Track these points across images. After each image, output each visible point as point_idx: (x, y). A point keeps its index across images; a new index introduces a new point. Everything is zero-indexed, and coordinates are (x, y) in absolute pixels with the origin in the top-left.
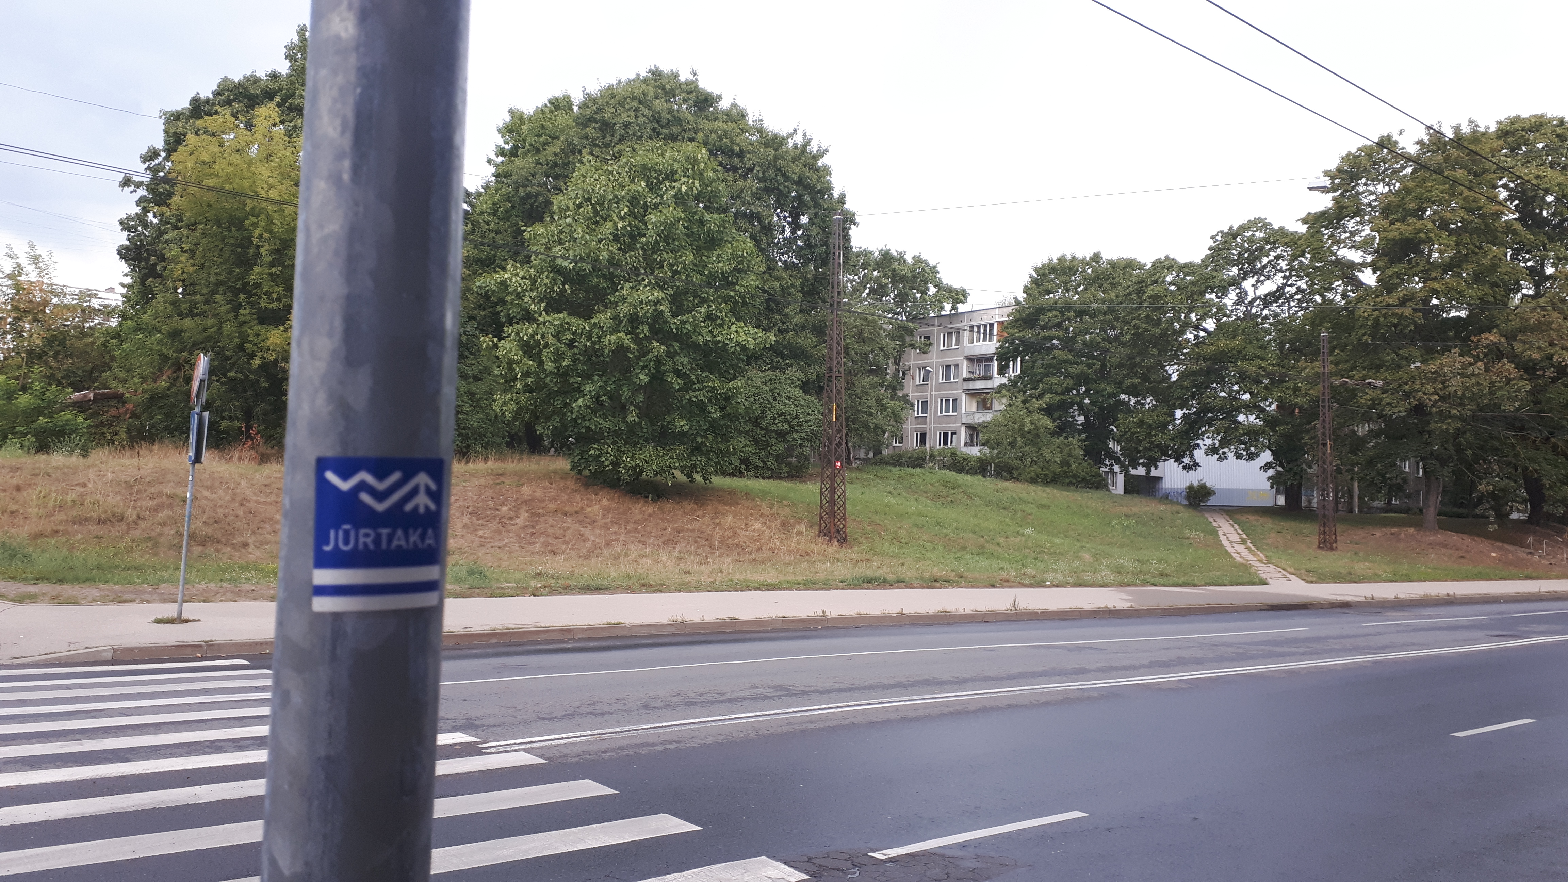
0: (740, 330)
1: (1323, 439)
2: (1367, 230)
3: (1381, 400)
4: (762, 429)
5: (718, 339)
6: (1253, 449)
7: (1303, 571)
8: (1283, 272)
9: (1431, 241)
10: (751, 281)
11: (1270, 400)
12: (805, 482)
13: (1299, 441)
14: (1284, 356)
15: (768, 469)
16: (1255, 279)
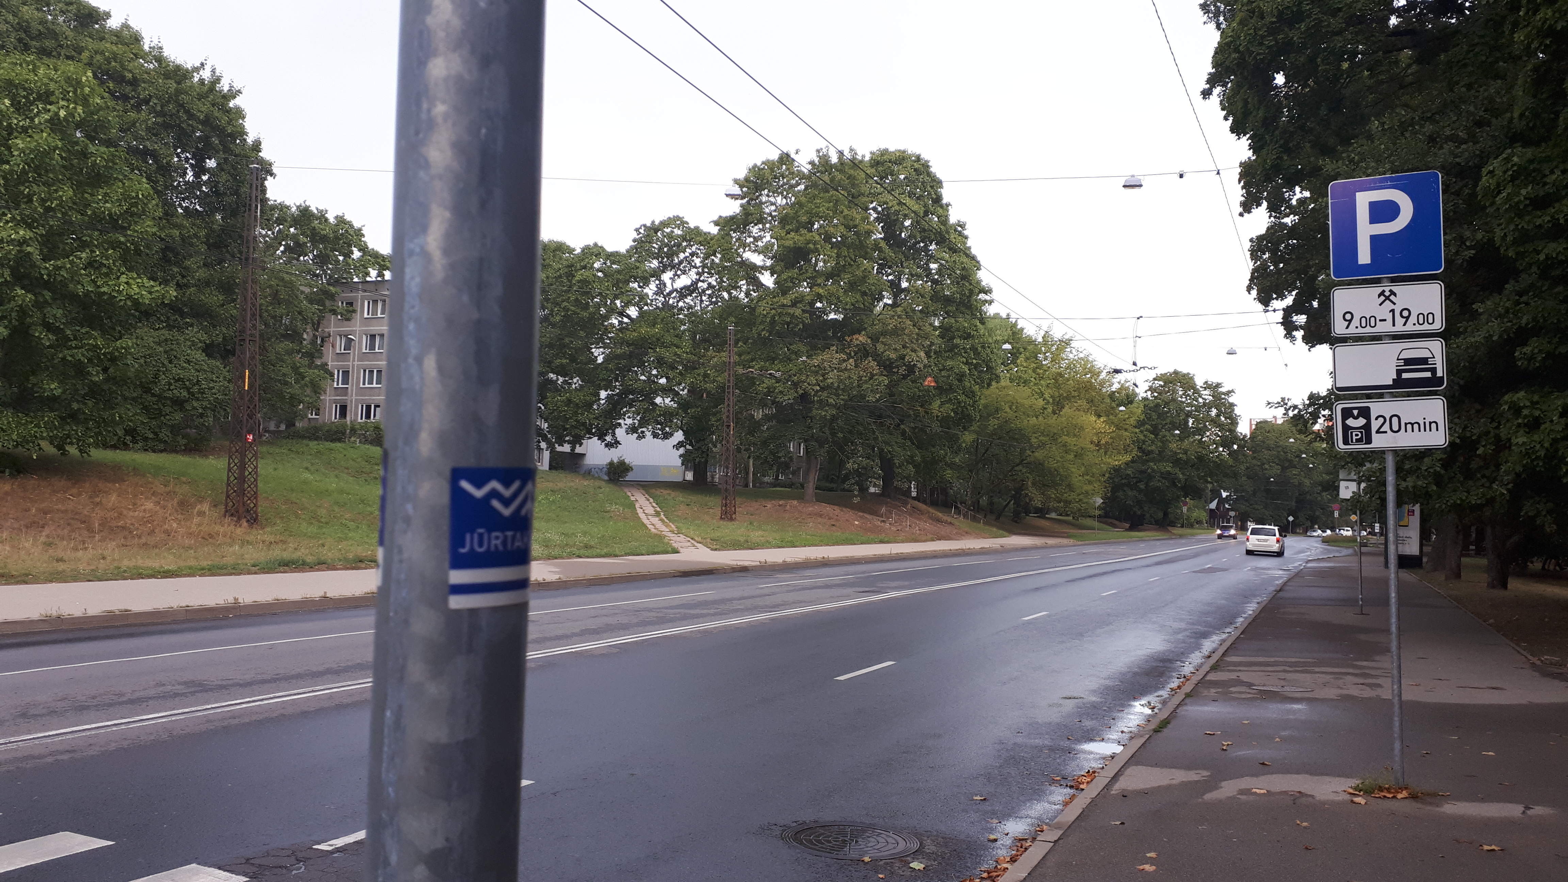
0: (131, 281)
1: (727, 422)
2: (768, 237)
3: (775, 388)
4: (153, 395)
5: (102, 290)
6: (667, 429)
7: (709, 540)
8: (696, 268)
9: (817, 251)
10: (148, 226)
11: (683, 385)
12: (207, 456)
13: (707, 423)
14: (696, 344)
15: (161, 441)
16: (672, 272)
